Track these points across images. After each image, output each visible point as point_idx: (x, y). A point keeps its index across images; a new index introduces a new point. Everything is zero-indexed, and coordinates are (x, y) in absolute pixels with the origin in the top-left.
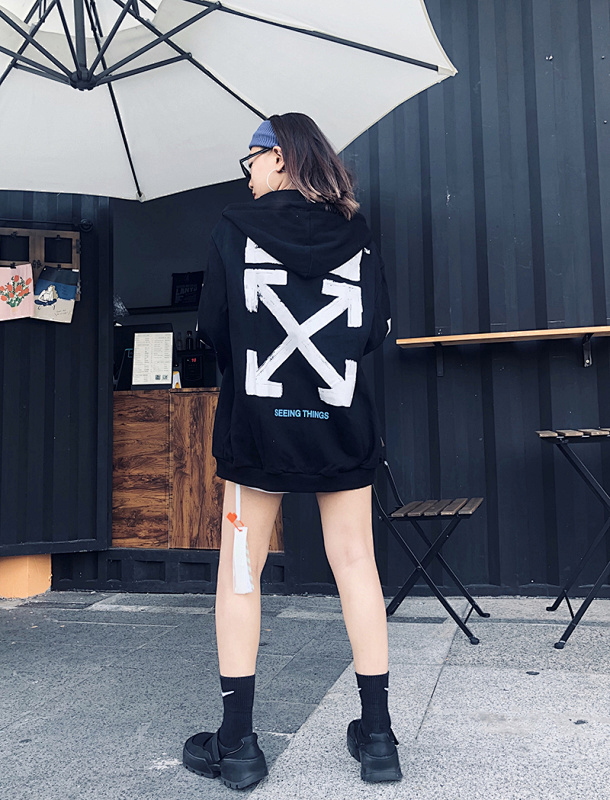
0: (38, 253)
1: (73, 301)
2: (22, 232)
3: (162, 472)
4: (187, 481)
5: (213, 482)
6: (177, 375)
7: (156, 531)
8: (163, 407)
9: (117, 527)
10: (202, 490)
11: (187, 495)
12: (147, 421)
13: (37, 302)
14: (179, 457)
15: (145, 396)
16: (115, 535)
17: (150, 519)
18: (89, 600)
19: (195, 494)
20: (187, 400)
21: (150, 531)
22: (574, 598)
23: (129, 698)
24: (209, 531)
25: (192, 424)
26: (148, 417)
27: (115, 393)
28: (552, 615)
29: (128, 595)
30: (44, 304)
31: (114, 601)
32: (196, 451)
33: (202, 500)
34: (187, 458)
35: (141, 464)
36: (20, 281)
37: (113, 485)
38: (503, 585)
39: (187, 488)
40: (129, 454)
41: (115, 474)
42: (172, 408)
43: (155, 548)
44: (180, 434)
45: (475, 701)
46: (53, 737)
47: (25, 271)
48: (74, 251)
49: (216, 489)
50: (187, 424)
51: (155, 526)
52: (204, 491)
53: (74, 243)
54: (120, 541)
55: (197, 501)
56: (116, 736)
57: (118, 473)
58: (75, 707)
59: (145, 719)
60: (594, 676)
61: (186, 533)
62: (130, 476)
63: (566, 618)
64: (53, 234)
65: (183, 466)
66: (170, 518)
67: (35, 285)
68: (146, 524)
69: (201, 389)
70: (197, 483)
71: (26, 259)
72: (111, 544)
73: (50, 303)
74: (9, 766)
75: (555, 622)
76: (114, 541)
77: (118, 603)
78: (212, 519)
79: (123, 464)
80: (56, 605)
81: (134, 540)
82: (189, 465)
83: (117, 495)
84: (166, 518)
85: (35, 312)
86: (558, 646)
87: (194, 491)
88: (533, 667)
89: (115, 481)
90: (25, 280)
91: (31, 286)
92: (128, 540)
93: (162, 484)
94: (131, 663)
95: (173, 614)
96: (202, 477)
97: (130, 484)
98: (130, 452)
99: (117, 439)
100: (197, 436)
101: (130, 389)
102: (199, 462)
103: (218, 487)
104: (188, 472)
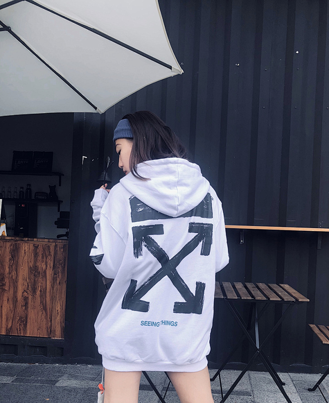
4: (6, 294)
5: (22, 296)
6: (4, 226)
10: (15, 300)
11: (5, 302)
19: (11, 302)
20: (8, 244)
24: (18, 325)
25: (10, 260)
32: (12, 277)
33: (15, 307)
34: (7, 280)
39: (5, 299)
44: (2, 265)
49: (25, 300)
50: (7, 259)
52: (17, 301)
55: (12, 306)
61: (4, 326)
65: (4, 285)
69: (17, 238)
70: (12, 295)
78: (21, 318)
82: (7, 284)
87: (10, 300)
96: (15, 292)
100: (14, 267)
102: (14, 283)
103: (26, 299)
104: (7, 288)
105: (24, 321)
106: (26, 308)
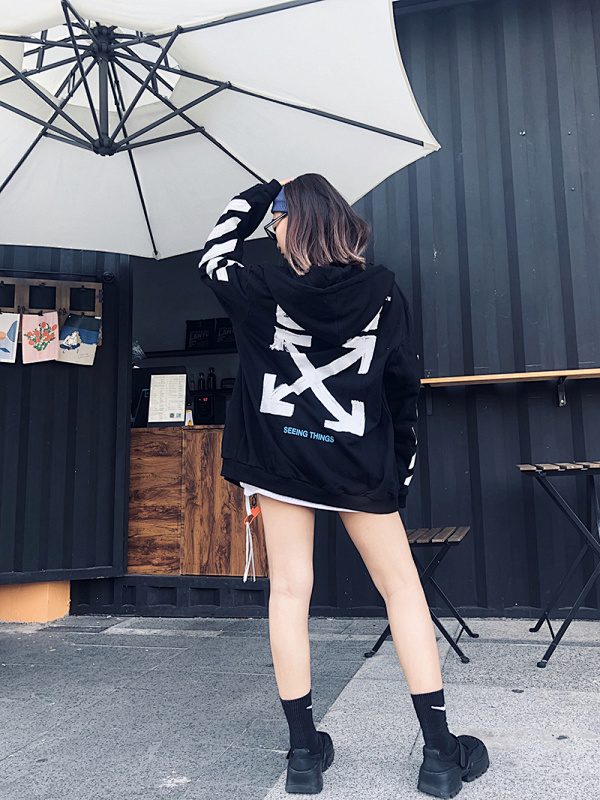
0: (63, 303)
1: (95, 346)
2: (50, 283)
3: (175, 503)
4: (197, 512)
5: (222, 513)
6: (190, 413)
7: (168, 558)
8: (177, 443)
9: (132, 555)
10: (211, 520)
11: (197, 525)
12: (161, 455)
13: (62, 346)
14: (191, 490)
15: (160, 432)
16: (131, 562)
17: (163, 547)
18: (104, 624)
19: (205, 524)
20: (199, 436)
21: (163, 559)
22: (554, 619)
23: (140, 718)
24: (217, 558)
25: (203, 458)
26: (162, 452)
27: (132, 430)
28: (534, 636)
29: (142, 619)
30: (69, 348)
31: (128, 625)
32: (206, 484)
33: (212, 530)
34: (198, 490)
35: (156, 495)
36: (47, 327)
37: (129, 515)
38: (490, 608)
39: (197, 518)
40: (145, 486)
41: (131, 505)
42: (184, 443)
43: (167, 574)
44: (192, 468)
45: (466, 717)
46: (68, 757)
47: (52, 318)
48: (97, 300)
49: (225, 519)
50: (198, 459)
51: (168, 554)
52: (214, 520)
53: (97, 293)
54: (134, 568)
55: (207, 531)
56: (128, 755)
57: (134, 504)
58: (89, 727)
59: (156, 738)
60: (574, 694)
61: (197, 561)
62: (145, 507)
63: (547, 639)
64: (78, 285)
65: (195, 497)
66: (182, 546)
67: (60, 332)
68: (159, 552)
69: (212, 426)
70: (207, 514)
71: (52, 307)
72: (126, 571)
73: (74, 347)
74: (27, 785)
75: (538, 643)
76: (130, 568)
77: (131, 627)
78: (221, 547)
79: (138, 496)
80: (74, 629)
81: (149, 567)
82: (199, 496)
83: (133, 525)
84: (178, 546)
85: (59, 356)
86: (540, 665)
87: (204, 520)
88: (518, 685)
89: (131, 511)
90: (51, 326)
91: (56, 332)
92: (142, 568)
93: (174, 514)
94: (144, 685)
95: (183, 637)
96: (211, 508)
97: (145, 514)
98: (145, 484)
99: (133, 473)
100: (208, 469)
101: (146, 426)
102: (209, 494)
103: (227, 517)
104: (199, 503)
105: (226, 551)
106: (228, 532)
